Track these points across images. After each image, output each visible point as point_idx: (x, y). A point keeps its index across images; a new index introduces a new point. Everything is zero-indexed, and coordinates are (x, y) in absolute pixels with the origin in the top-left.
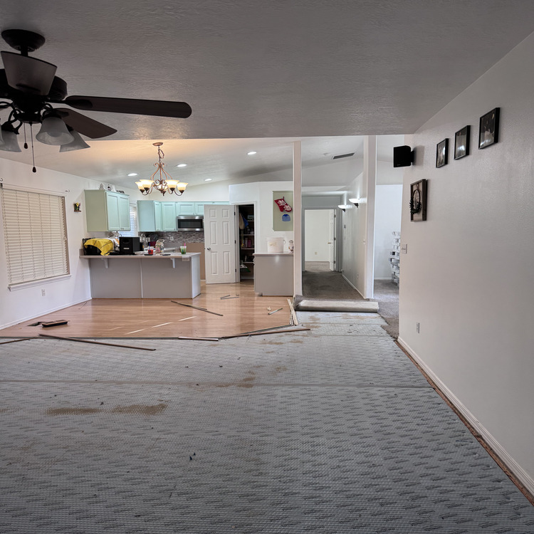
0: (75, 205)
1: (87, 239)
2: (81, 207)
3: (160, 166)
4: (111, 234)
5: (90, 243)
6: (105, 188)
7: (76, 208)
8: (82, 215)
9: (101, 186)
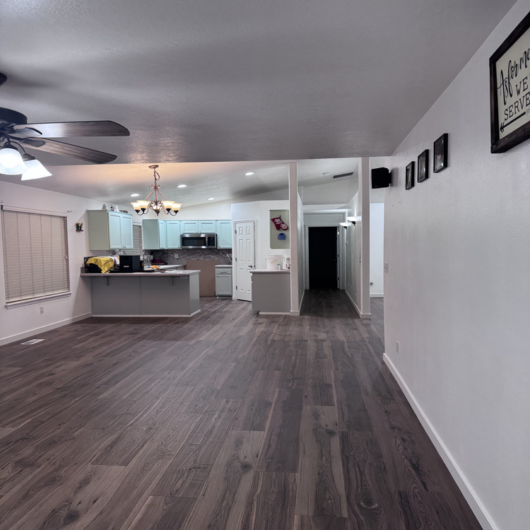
0: (77, 225)
1: (89, 258)
2: (83, 226)
3: (156, 188)
4: (113, 252)
5: (91, 261)
6: (108, 208)
7: (79, 228)
8: (83, 234)
9: (104, 207)
